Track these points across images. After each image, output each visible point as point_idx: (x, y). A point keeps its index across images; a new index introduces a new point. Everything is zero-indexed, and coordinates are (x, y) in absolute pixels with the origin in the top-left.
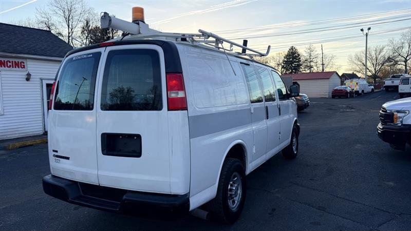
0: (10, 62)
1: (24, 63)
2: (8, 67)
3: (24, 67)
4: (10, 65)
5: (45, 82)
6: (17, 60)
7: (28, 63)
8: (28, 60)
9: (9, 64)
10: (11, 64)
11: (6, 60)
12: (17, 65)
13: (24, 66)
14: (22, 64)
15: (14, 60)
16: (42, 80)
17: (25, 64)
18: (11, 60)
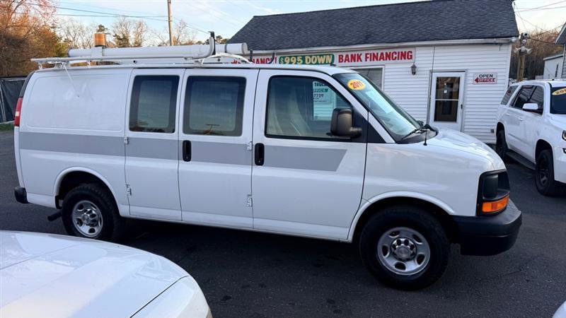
0: (396, 53)
1: (411, 52)
2: (393, 59)
3: (411, 58)
4: (396, 58)
5: (435, 75)
6: (404, 50)
7: (417, 52)
8: (417, 48)
9: (395, 56)
10: (397, 56)
11: (392, 51)
12: (403, 56)
13: (411, 56)
14: (410, 54)
15: (400, 50)
16: (432, 72)
17: (413, 54)
18: (397, 51)
